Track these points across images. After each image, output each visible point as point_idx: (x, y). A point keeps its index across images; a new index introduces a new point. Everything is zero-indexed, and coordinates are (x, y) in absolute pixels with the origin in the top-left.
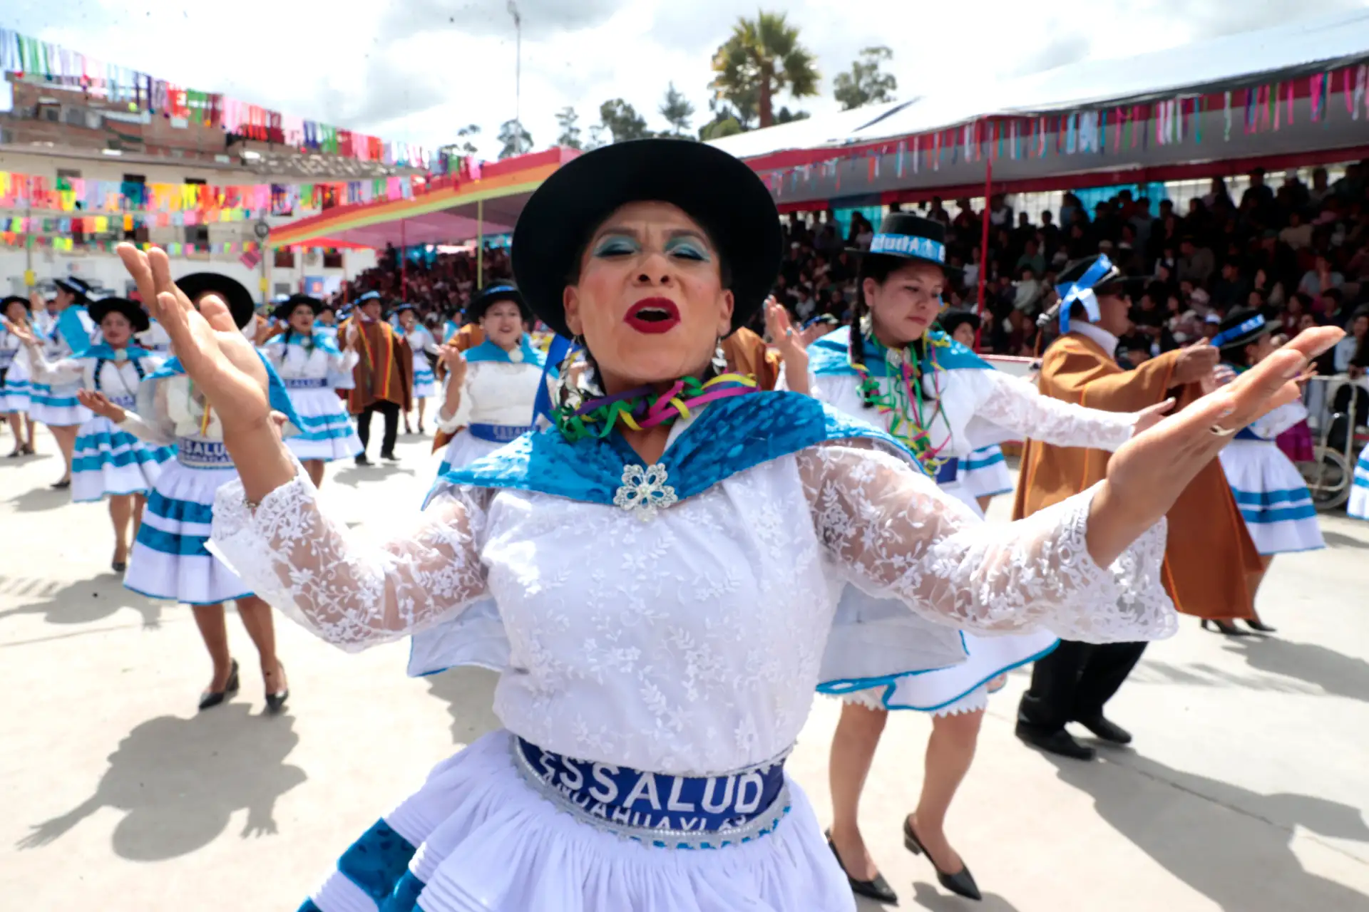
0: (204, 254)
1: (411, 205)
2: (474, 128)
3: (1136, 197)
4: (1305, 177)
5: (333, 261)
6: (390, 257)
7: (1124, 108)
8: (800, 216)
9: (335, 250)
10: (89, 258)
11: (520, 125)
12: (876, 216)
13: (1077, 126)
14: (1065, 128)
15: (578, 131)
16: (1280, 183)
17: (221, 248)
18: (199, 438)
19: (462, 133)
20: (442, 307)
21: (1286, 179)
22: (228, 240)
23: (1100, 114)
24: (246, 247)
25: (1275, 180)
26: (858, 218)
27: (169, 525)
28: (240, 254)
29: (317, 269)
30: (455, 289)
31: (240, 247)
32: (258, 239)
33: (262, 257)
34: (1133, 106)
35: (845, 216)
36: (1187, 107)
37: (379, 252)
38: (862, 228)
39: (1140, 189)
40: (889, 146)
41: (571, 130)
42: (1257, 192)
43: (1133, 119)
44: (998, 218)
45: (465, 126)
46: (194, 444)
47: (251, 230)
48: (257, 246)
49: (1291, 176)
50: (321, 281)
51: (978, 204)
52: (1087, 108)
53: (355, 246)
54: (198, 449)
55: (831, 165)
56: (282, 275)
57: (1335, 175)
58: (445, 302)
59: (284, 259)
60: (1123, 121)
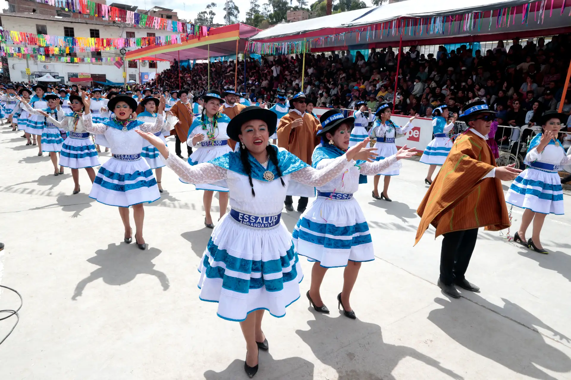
0: (99, 63)
1: (180, 45)
2: (213, 4)
3: (468, 48)
4: (535, 41)
5: (153, 65)
6: (175, 65)
7: (452, 16)
8: (336, 53)
9: (153, 61)
10: (52, 63)
11: (234, 3)
12: (366, 53)
13: (435, 22)
14: (430, 23)
15: (259, 6)
16: (526, 44)
17: (107, 59)
18: (74, 132)
19: (208, 7)
20: (195, 87)
21: (528, 41)
22: (109, 56)
23: (444, 17)
24: (117, 59)
25: (523, 43)
26: (359, 54)
27: (68, 151)
28: (114, 62)
29: (146, 69)
30: (201, 79)
31: (114, 59)
32: (122, 56)
33: (123, 63)
34: (456, 15)
35: (354, 53)
36: (476, 16)
37: (171, 62)
38: (359, 59)
39: (470, 45)
40: (364, 28)
41: (256, 5)
42: (516, 47)
43: (455, 21)
44: (413, 56)
45: (210, 4)
46: (73, 133)
47: (119, 52)
48: (122, 58)
49: (530, 41)
50: (147, 74)
51: (406, 49)
52: (439, 15)
53: (161, 60)
54: (74, 134)
55: (342, 35)
56: (132, 71)
57: (547, 41)
58: (196, 85)
59: (133, 65)
60: (452, 21)
